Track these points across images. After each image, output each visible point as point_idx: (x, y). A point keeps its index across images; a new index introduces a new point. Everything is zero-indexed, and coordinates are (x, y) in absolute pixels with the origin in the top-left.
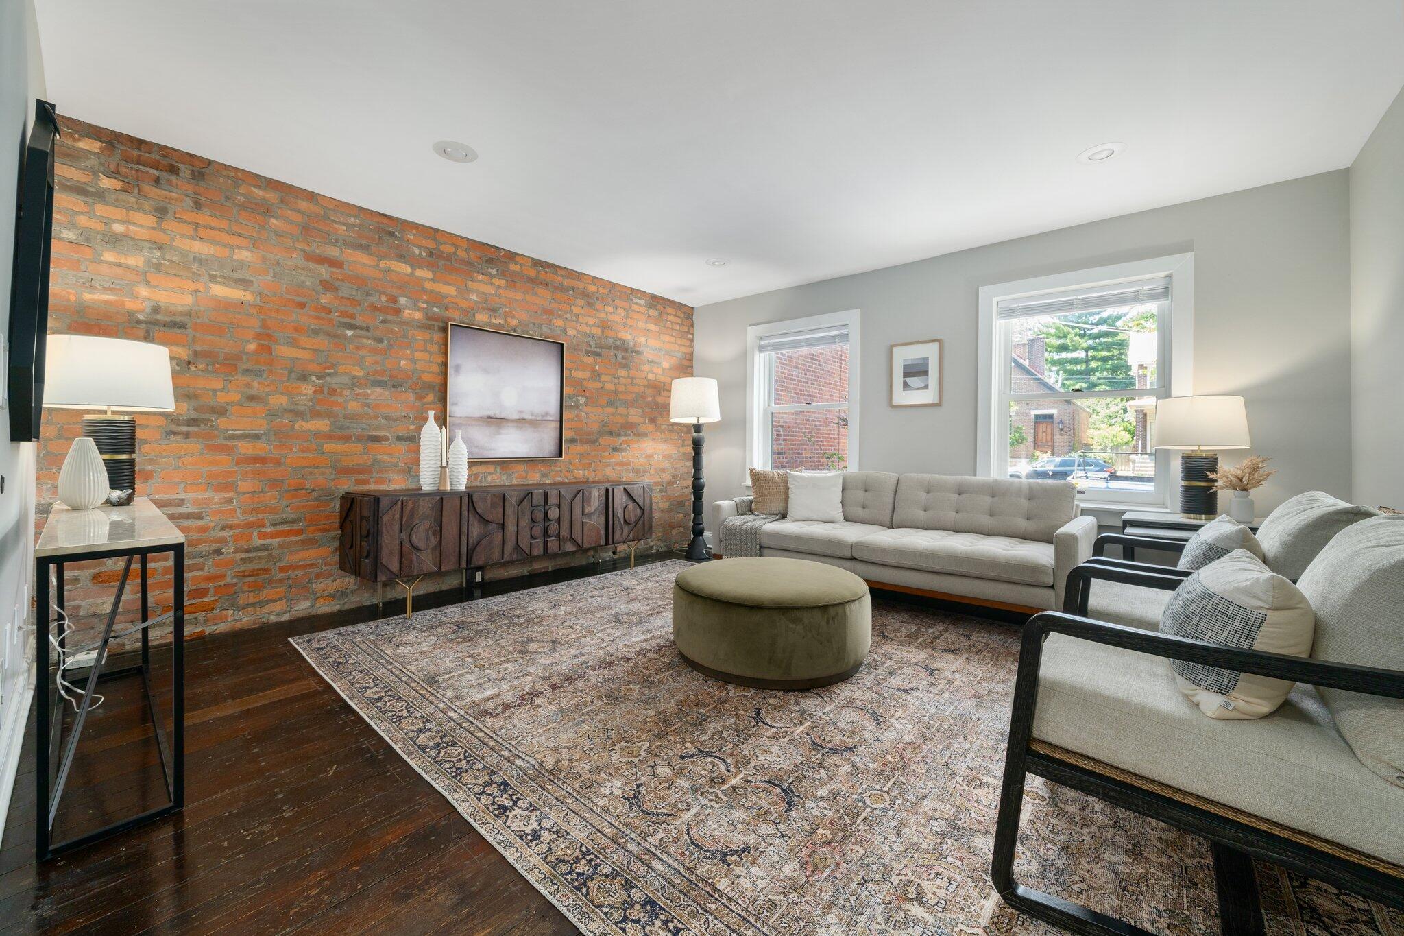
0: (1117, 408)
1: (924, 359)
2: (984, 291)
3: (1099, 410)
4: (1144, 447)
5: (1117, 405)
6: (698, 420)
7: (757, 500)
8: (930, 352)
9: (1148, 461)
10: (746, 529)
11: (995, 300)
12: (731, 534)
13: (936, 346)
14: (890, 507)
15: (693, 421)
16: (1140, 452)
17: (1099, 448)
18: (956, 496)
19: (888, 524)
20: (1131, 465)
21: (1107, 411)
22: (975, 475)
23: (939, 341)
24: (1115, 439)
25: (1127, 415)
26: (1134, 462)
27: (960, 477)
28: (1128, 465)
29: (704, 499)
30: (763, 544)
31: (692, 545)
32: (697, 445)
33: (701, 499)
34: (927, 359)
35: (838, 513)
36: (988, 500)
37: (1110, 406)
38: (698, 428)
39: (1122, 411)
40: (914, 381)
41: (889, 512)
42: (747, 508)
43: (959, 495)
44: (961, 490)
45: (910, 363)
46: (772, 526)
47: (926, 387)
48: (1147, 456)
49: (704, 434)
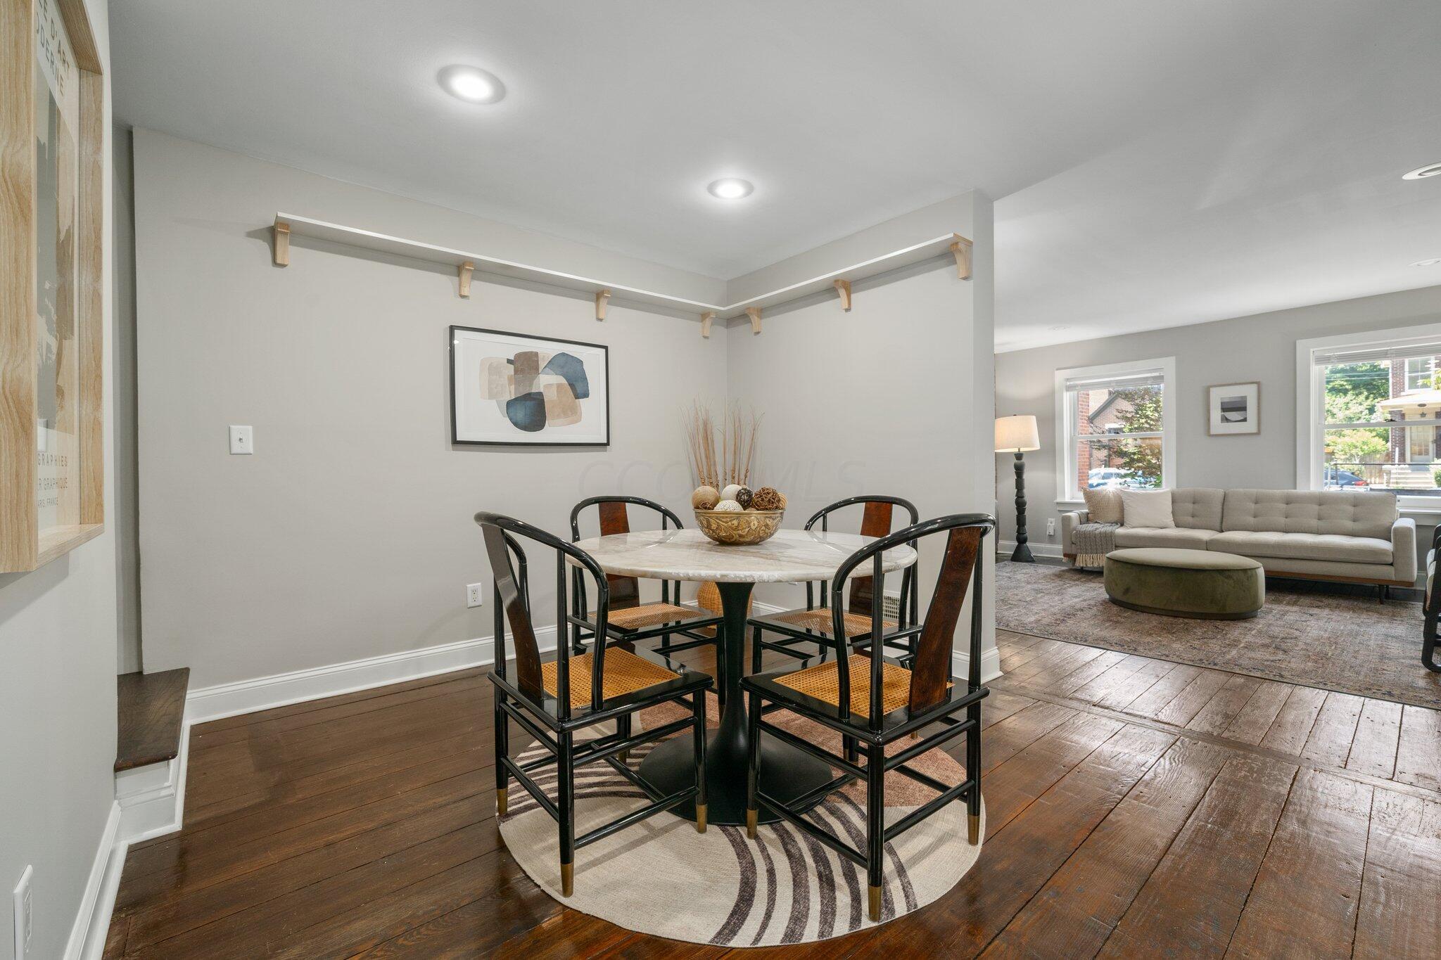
0: (1361, 408)
1: (1242, 397)
2: (1301, 344)
3: (1335, 411)
4: (1402, 455)
5: (1361, 404)
6: (1019, 450)
7: (1093, 512)
8: (1249, 393)
9: (1410, 471)
10: (1100, 533)
11: (1312, 350)
12: (1085, 538)
13: (1254, 387)
14: (1220, 515)
15: (1016, 450)
16: (1397, 462)
17: (1343, 457)
18: (1284, 506)
19: (1219, 528)
20: (1385, 477)
21: (1347, 412)
22: (1296, 489)
23: (1258, 383)
24: (1365, 447)
25: (1374, 416)
26: (1389, 473)
27: (1286, 490)
28: (1381, 476)
29: (1026, 513)
30: (1117, 545)
31: (1018, 550)
32: (1019, 470)
33: (1024, 513)
34: (1245, 397)
35: (1169, 520)
36: (1316, 507)
37: (1350, 405)
38: (1019, 456)
39: (1367, 412)
40: (1232, 415)
41: (1218, 521)
42: (1086, 519)
43: (1287, 504)
44: (1289, 501)
45: (1228, 401)
46: (1120, 531)
47: (1245, 420)
48: (1407, 466)
49: (1024, 460)
